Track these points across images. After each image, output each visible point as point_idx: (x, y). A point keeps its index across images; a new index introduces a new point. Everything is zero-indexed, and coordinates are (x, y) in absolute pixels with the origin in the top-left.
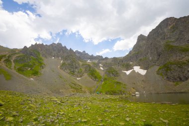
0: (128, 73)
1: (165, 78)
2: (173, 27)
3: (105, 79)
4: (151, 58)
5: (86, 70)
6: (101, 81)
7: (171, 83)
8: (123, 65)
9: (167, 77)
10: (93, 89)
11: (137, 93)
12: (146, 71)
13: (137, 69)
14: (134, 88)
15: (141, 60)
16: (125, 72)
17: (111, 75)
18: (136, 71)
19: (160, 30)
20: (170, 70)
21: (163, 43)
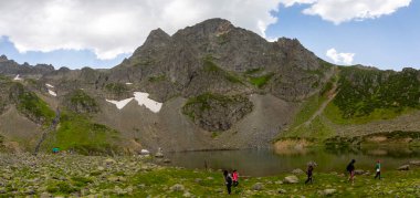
0: (121, 105)
1: (197, 122)
2: (224, 37)
3: (64, 118)
4: (173, 80)
5: (11, 96)
6: (54, 122)
7: (206, 132)
8: (109, 87)
9: (202, 122)
10: (34, 142)
11: (143, 151)
12: (160, 105)
13: (142, 98)
14: (136, 140)
15: (152, 79)
16: (113, 102)
17: (79, 107)
18: (140, 103)
19: (202, 32)
20: (209, 108)
21: (200, 56)
